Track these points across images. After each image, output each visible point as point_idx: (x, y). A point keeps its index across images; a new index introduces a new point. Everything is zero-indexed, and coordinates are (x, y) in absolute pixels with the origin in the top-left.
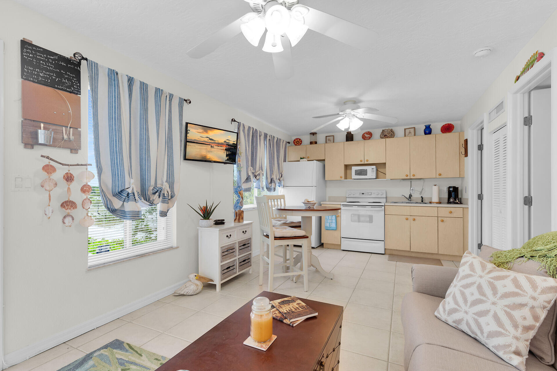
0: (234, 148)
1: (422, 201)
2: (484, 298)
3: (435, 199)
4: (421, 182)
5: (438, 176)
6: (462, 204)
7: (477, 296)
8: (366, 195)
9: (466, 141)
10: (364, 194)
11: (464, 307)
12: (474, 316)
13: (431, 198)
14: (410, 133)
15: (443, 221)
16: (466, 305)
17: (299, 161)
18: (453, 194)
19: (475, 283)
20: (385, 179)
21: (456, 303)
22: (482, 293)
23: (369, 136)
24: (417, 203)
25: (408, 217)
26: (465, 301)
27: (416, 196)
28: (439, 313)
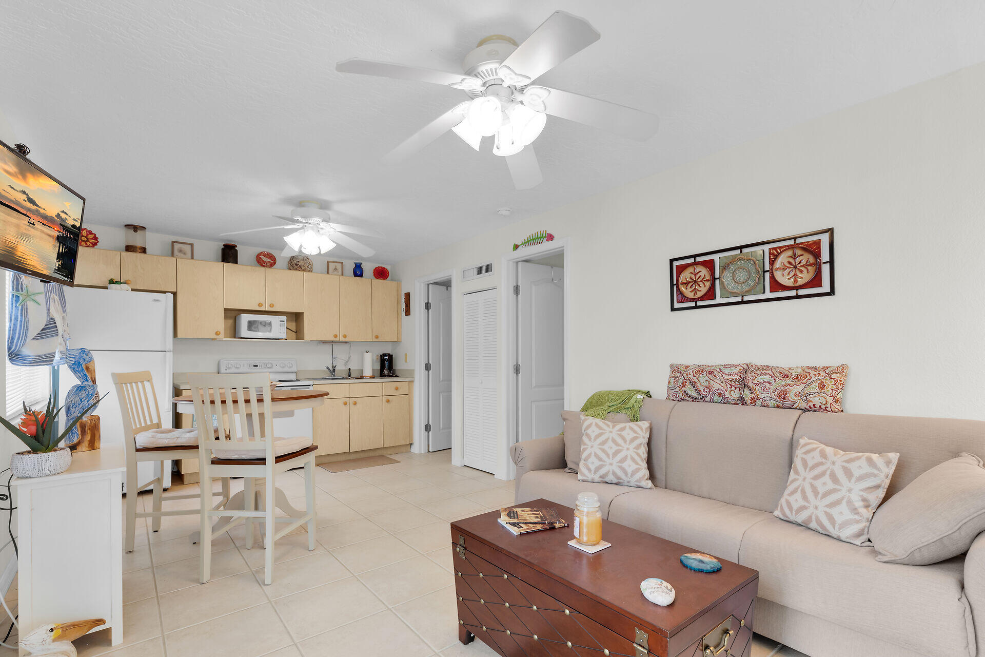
0: (74, 239)
1: (350, 376)
2: (620, 448)
3: (368, 372)
4: (346, 346)
5: (374, 340)
6: (398, 376)
7: (615, 448)
8: (262, 368)
9: (408, 296)
10: (257, 366)
11: (608, 461)
12: (618, 464)
13: (362, 371)
14: (336, 269)
15: (388, 401)
16: (609, 458)
17: (106, 288)
18: (387, 364)
19: (609, 438)
20: (303, 341)
21: (600, 459)
22: (617, 444)
23: (270, 260)
24: (343, 378)
25: (347, 400)
26: (608, 455)
27: (341, 367)
28: (585, 475)
